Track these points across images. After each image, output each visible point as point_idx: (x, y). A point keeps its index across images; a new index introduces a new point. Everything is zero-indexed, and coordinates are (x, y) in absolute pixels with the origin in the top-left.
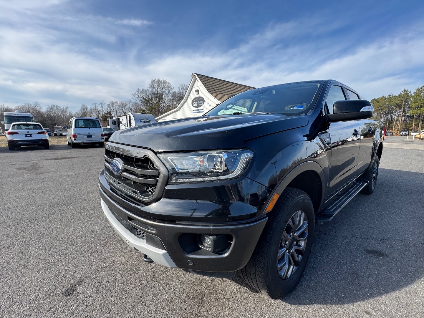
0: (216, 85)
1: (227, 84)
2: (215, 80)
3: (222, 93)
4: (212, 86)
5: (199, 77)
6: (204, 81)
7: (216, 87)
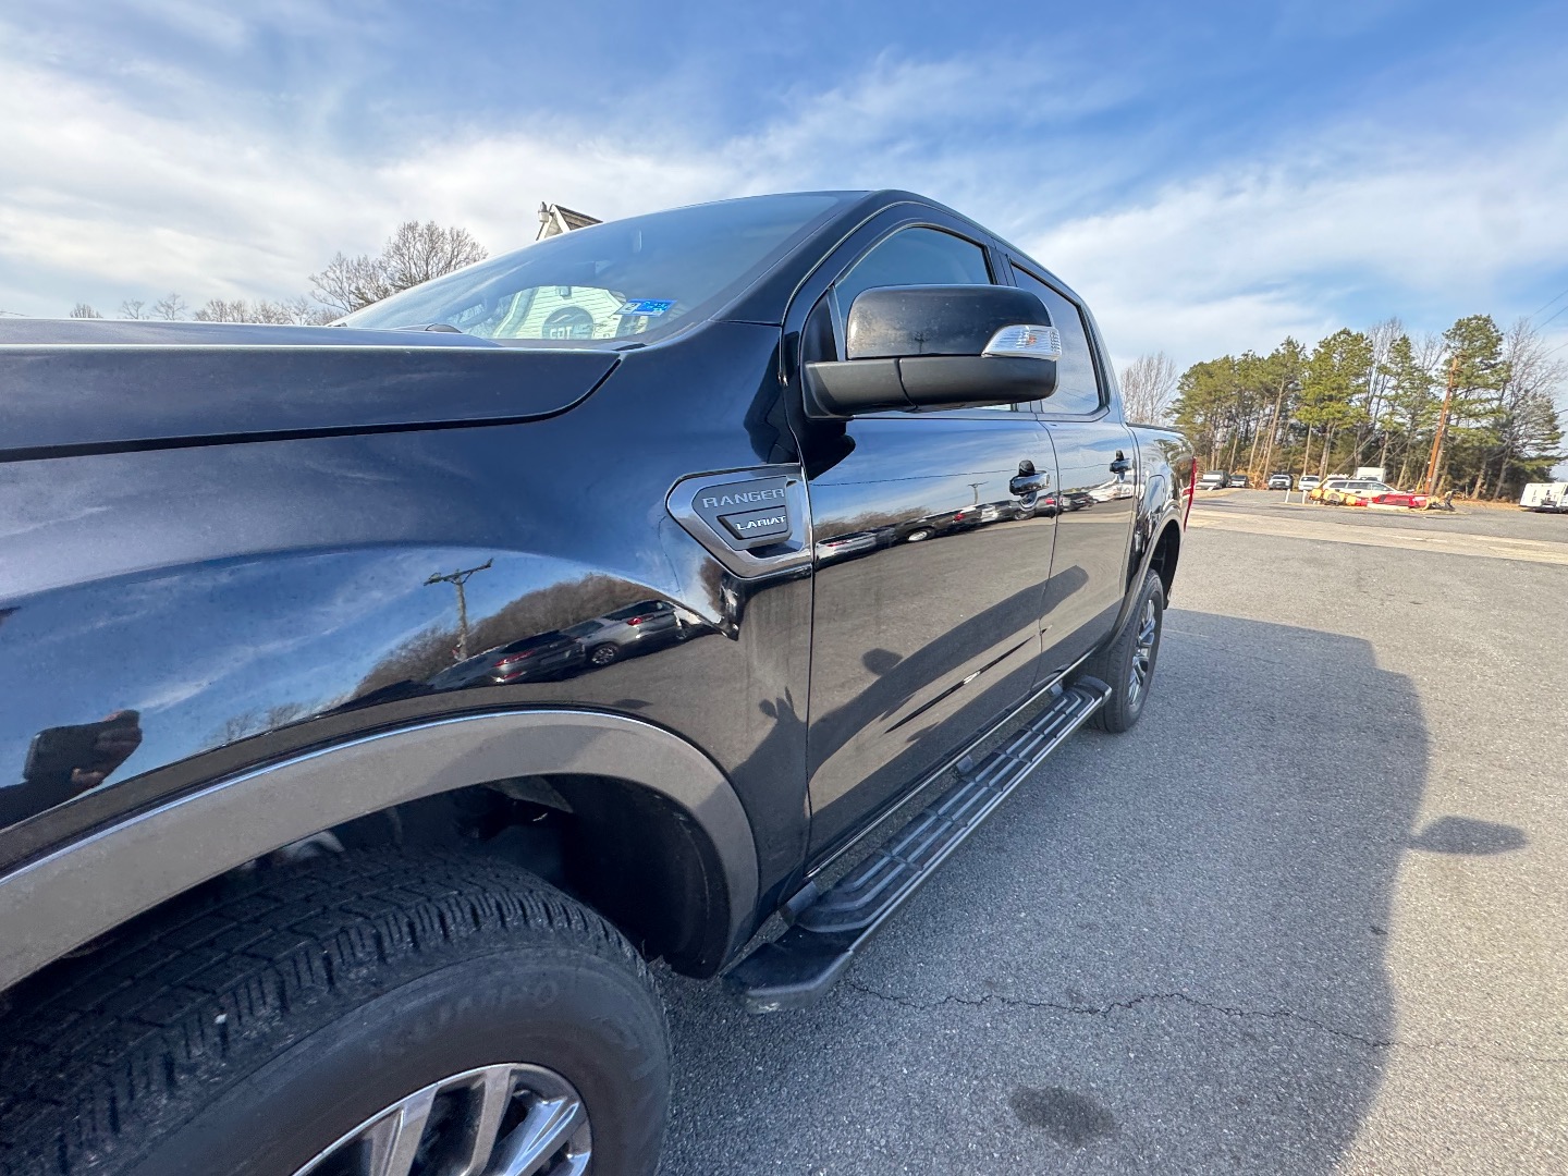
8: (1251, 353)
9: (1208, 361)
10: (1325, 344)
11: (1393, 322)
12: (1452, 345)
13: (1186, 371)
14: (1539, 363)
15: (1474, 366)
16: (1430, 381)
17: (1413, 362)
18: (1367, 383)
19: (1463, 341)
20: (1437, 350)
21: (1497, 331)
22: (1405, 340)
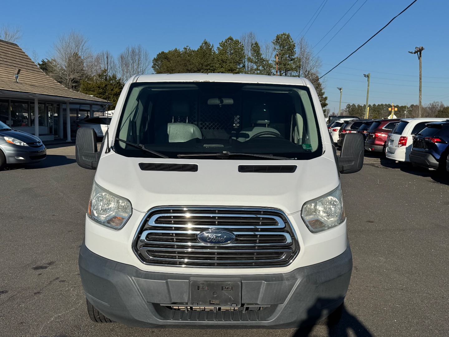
8: (188, 48)
9: (166, 51)
10: (223, 45)
11: (251, 34)
12: (276, 48)
13: (156, 57)
14: (311, 58)
15: (286, 59)
16: (270, 66)
17: (262, 56)
18: (244, 66)
19: (280, 46)
20: (271, 50)
21: (293, 42)
22: (256, 44)
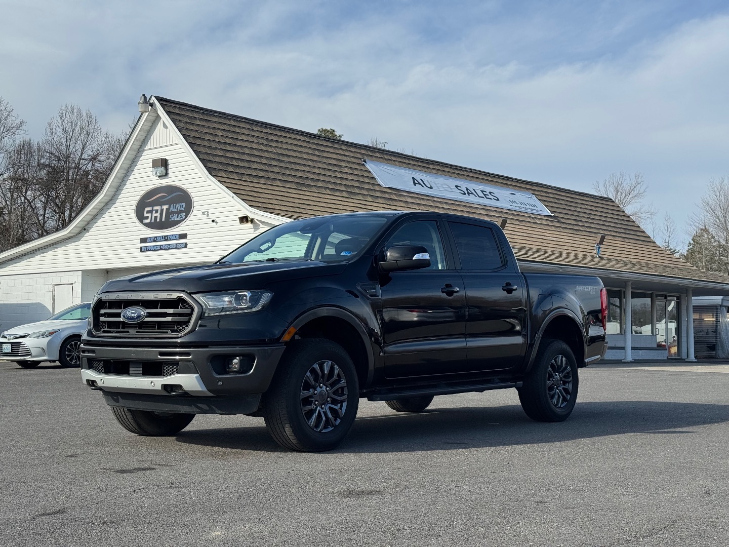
0: (239, 143)
1: (282, 139)
2: (232, 123)
3: (262, 174)
4: (223, 147)
5: (169, 113)
6: (192, 127)
7: (239, 150)
